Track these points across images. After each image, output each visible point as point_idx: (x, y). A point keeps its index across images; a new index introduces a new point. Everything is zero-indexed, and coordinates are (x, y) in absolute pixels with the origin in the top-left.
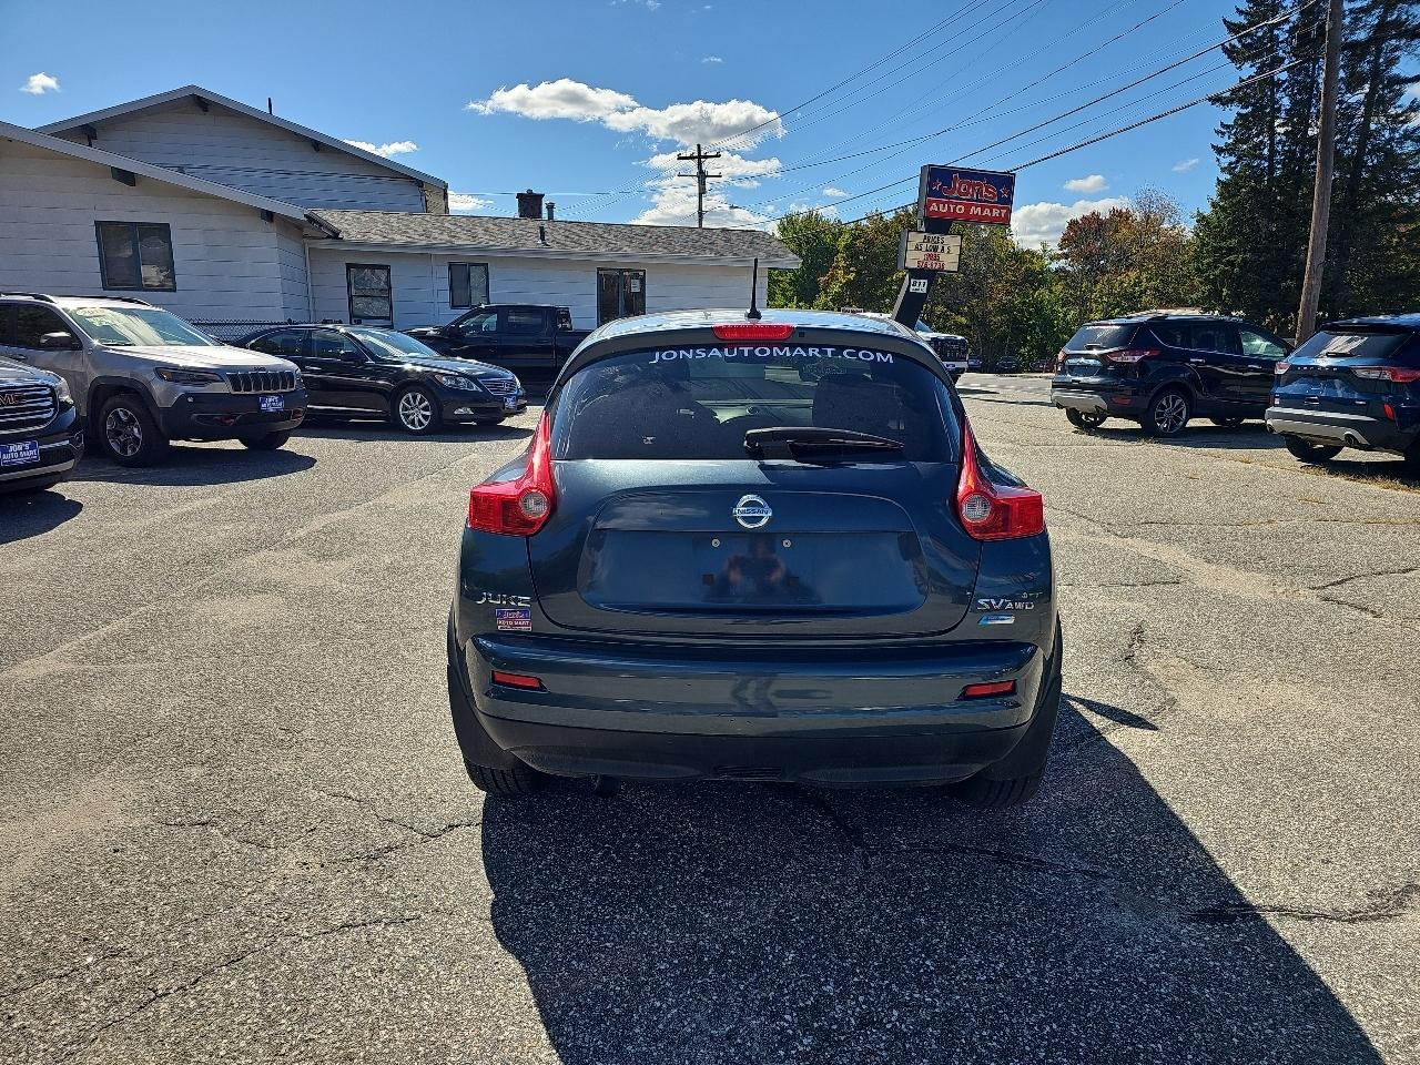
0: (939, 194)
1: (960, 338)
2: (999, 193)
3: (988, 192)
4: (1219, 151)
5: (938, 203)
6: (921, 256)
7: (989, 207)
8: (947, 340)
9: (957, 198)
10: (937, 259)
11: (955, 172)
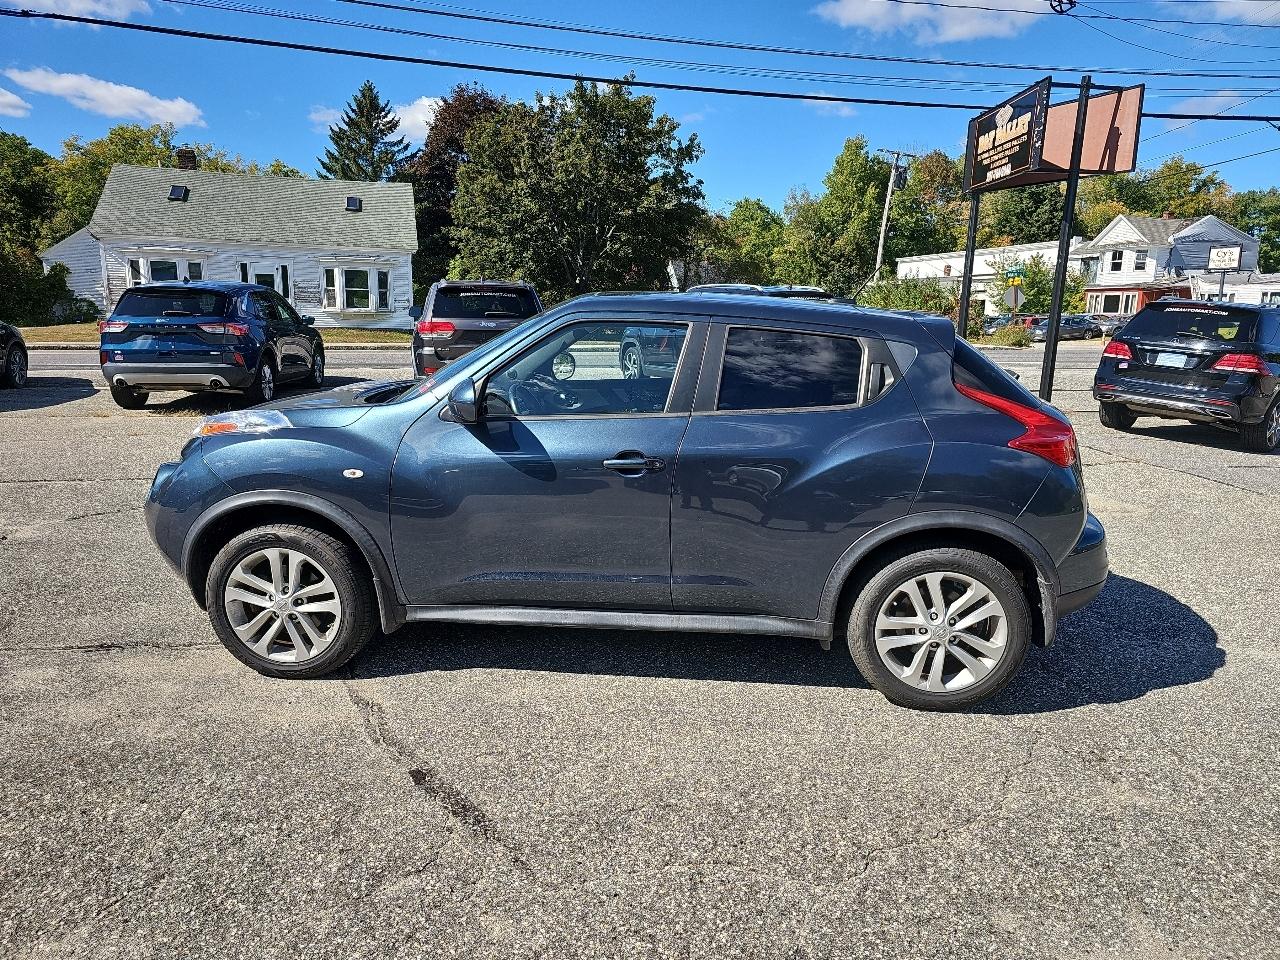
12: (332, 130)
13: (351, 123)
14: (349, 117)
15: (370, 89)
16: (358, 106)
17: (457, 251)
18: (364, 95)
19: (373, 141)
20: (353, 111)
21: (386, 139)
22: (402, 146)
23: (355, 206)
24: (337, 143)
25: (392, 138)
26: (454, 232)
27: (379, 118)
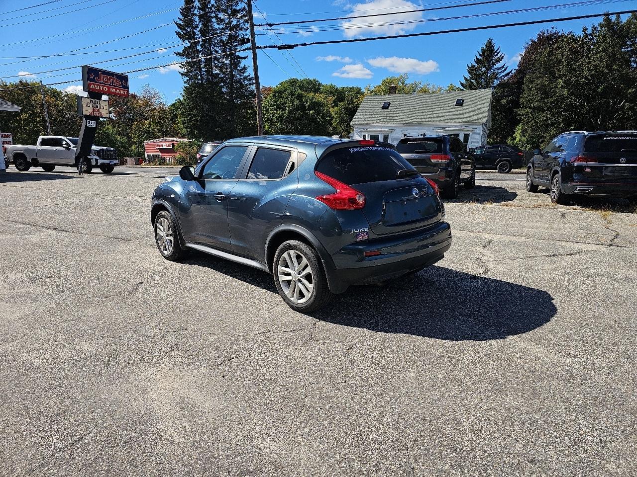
0: (93, 80)
1: (112, 149)
2: (122, 83)
3: (117, 82)
4: (182, 74)
5: (94, 85)
6: (90, 109)
7: (119, 89)
8: (107, 150)
9: (102, 83)
10: (98, 111)
11: (100, 71)
12: (468, 66)
13: (478, 61)
14: (477, 58)
15: (490, 43)
16: (482, 52)
17: (520, 120)
18: (487, 47)
19: (488, 69)
20: (480, 55)
21: (495, 67)
22: (503, 69)
23: (460, 103)
24: (469, 72)
25: (498, 65)
26: (520, 111)
27: (493, 56)
